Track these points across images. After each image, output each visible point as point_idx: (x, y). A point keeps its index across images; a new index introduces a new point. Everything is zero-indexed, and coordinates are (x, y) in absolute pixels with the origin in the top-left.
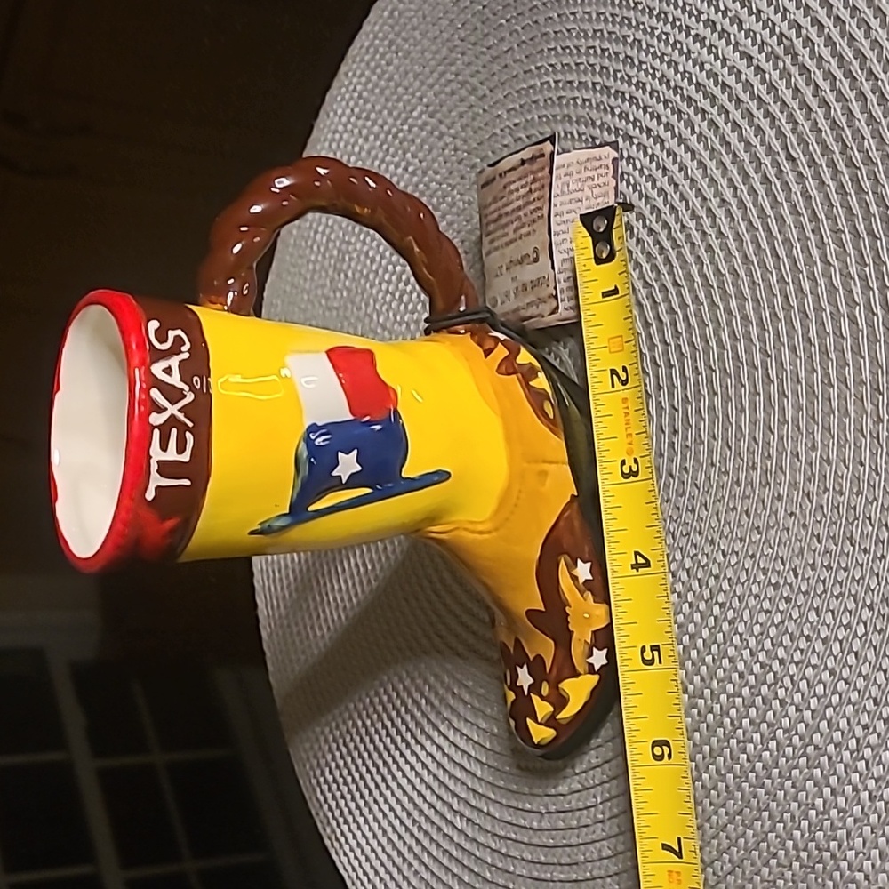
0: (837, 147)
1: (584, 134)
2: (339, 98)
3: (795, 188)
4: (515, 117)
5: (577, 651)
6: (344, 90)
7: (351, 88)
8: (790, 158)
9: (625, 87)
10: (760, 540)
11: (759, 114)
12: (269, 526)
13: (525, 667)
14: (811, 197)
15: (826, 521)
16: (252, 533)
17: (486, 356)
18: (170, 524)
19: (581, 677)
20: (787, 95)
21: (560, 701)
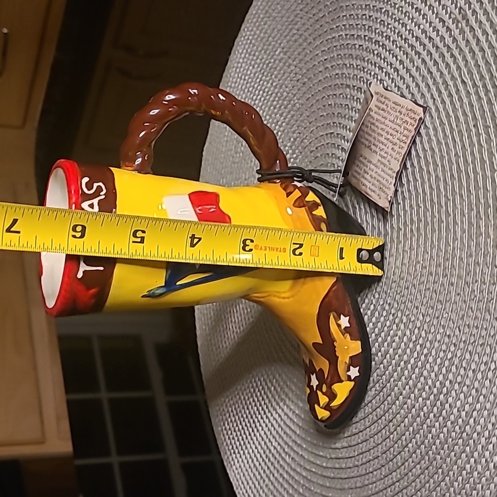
0: (488, 76)
1: (359, 65)
2: (240, 43)
3: (465, 100)
4: (326, 55)
5: (341, 368)
6: (243, 38)
7: (246, 37)
8: (463, 82)
9: (380, 38)
10: (442, 308)
11: (447, 55)
12: (153, 293)
13: (314, 375)
14: (473, 106)
15: (476, 300)
16: (143, 297)
17: (287, 196)
18: (93, 291)
19: (343, 383)
20: (463, 44)
21: (332, 396)
